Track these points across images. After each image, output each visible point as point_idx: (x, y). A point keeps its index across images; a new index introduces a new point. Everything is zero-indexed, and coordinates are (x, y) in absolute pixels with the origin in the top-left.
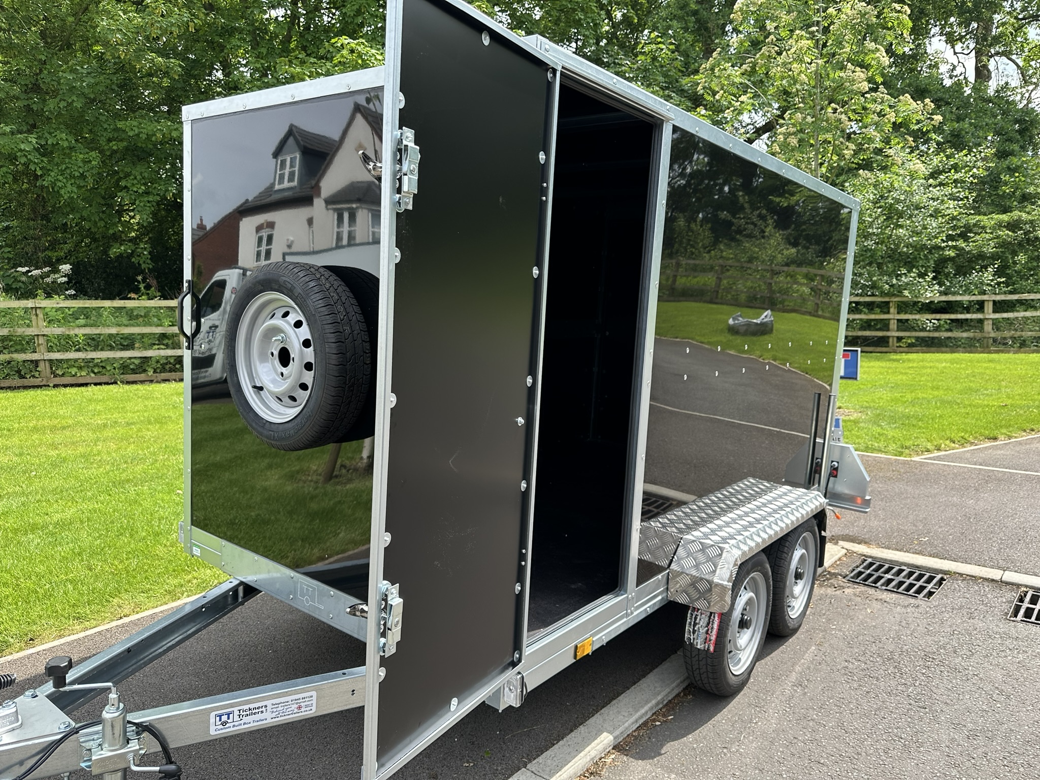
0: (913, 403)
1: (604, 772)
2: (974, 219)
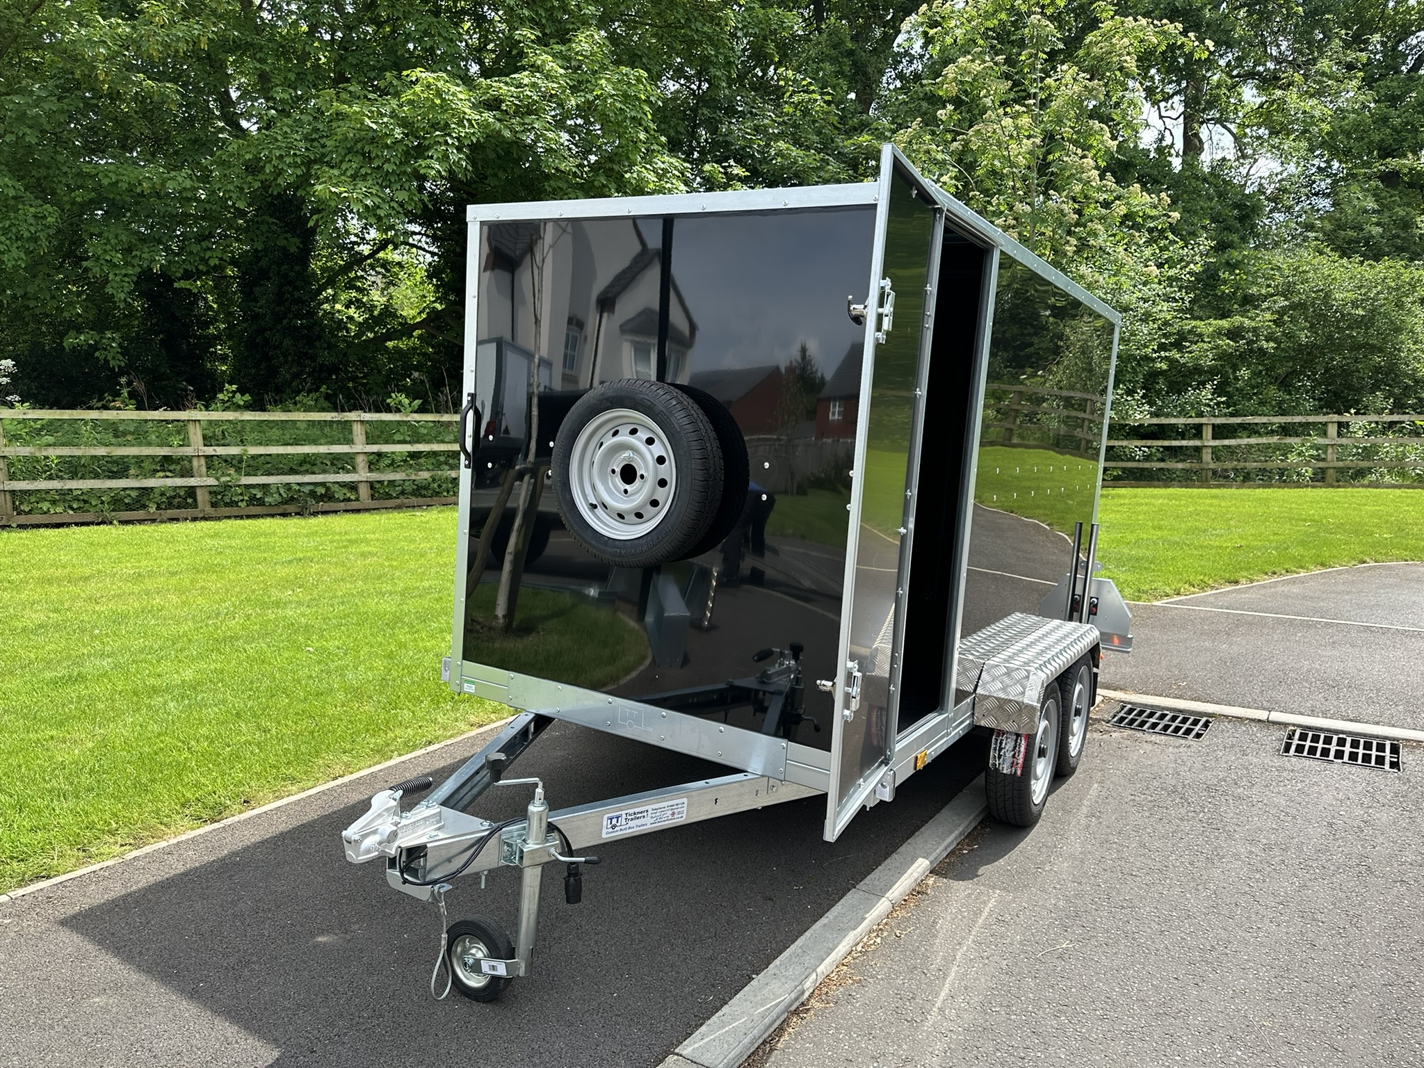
0: (1137, 544)
1: (929, 892)
2: (1190, 324)
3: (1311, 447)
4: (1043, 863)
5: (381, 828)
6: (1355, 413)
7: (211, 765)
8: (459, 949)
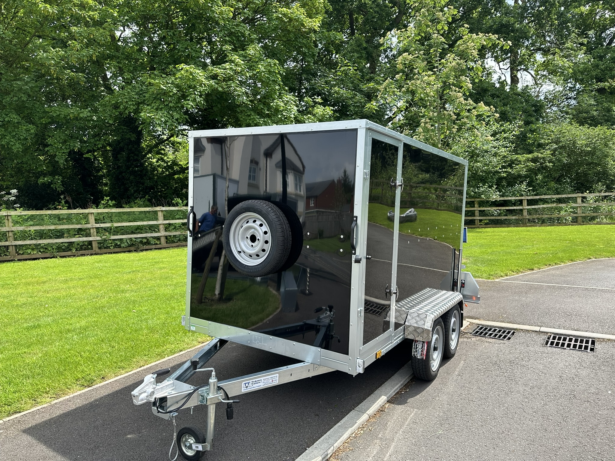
0: (491, 254)
1: (386, 410)
2: (515, 157)
3: (571, 208)
4: (436, 396)
5: (147, 390)
6: (589, 193)
7: (89, 363)
8: (184, 439)
